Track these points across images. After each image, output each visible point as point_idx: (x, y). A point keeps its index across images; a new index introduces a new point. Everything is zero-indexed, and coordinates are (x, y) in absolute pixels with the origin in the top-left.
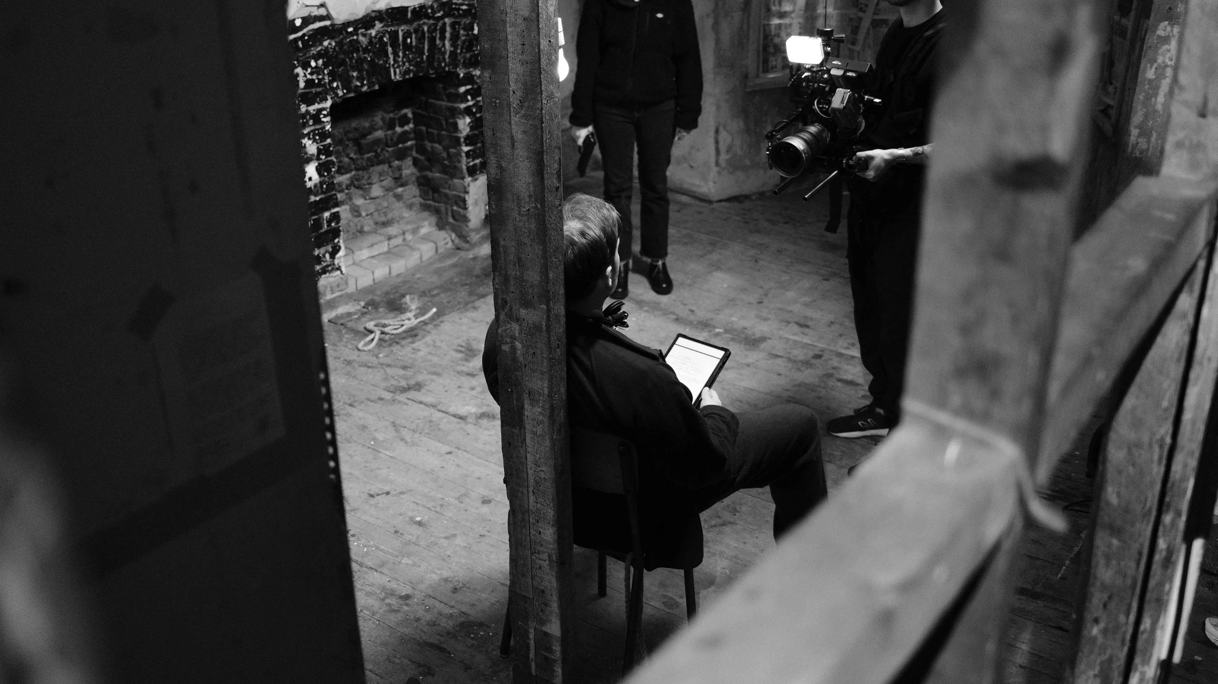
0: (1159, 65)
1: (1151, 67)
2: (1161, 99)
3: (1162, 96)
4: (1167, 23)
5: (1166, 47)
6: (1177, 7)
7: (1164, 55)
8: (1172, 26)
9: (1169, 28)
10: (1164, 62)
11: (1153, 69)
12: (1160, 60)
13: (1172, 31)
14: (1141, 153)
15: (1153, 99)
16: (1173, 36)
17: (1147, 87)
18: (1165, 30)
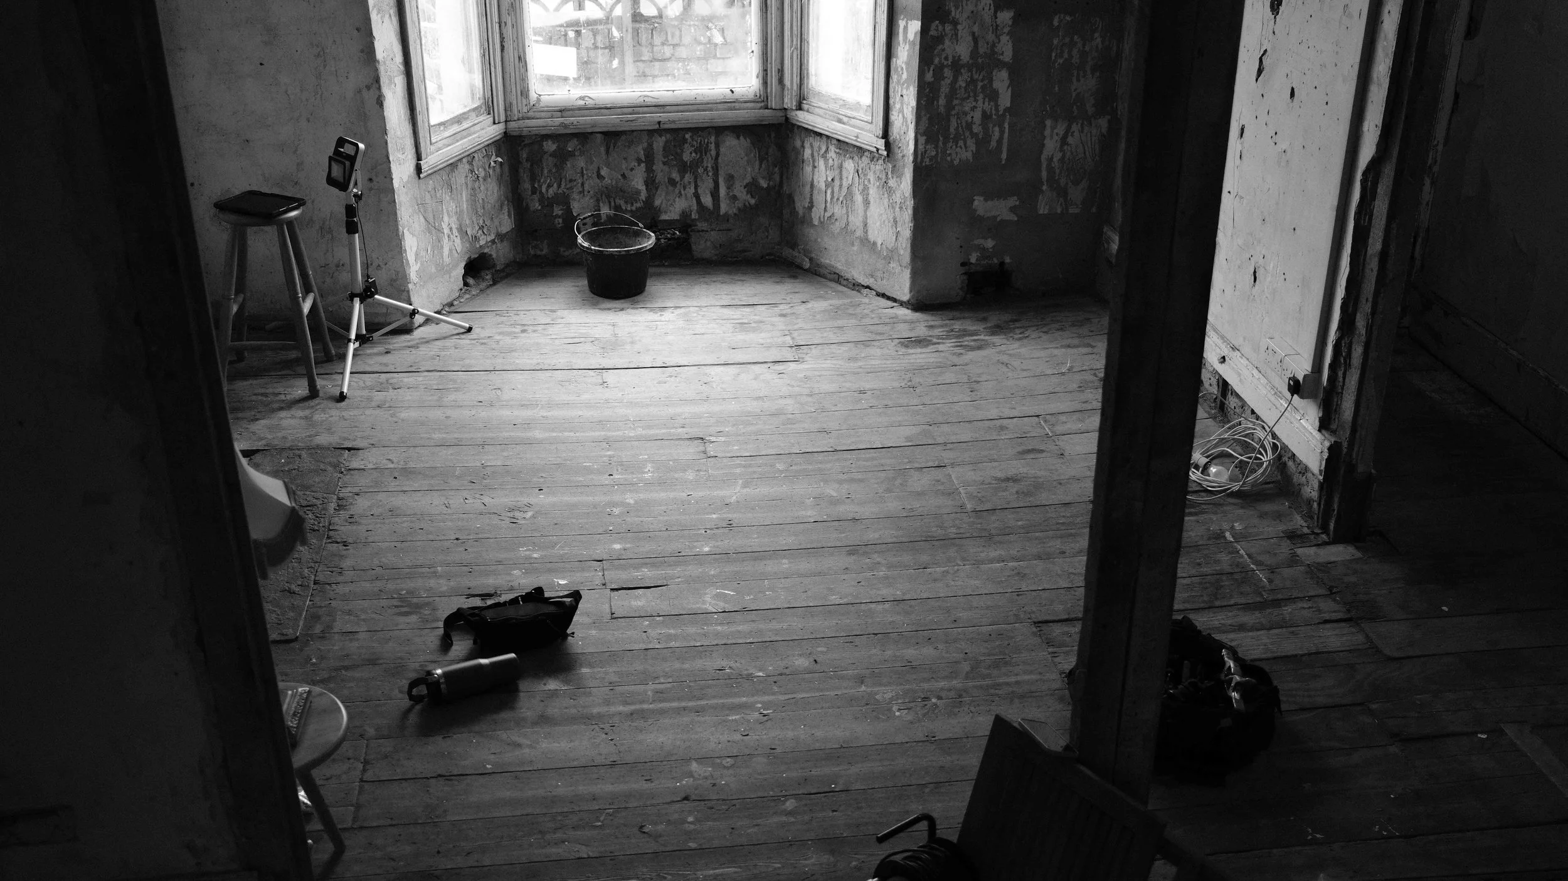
0: (936, 66)
1: (929, 71)
2: (942, 101)
3: (943, 97)
4: (938, 22)
5: (940, 47)
6: (946, 5)
7: (939, 55)
8: (943, 23)
9: (940, 28)
10: (940, 62)
11: (931, 72)
12: (936, 61)
13: (944, 29)
14: (931, 160)
15: (935, 102)
16: (946, 35)
17: (928, 90)
18: (937, 30)
